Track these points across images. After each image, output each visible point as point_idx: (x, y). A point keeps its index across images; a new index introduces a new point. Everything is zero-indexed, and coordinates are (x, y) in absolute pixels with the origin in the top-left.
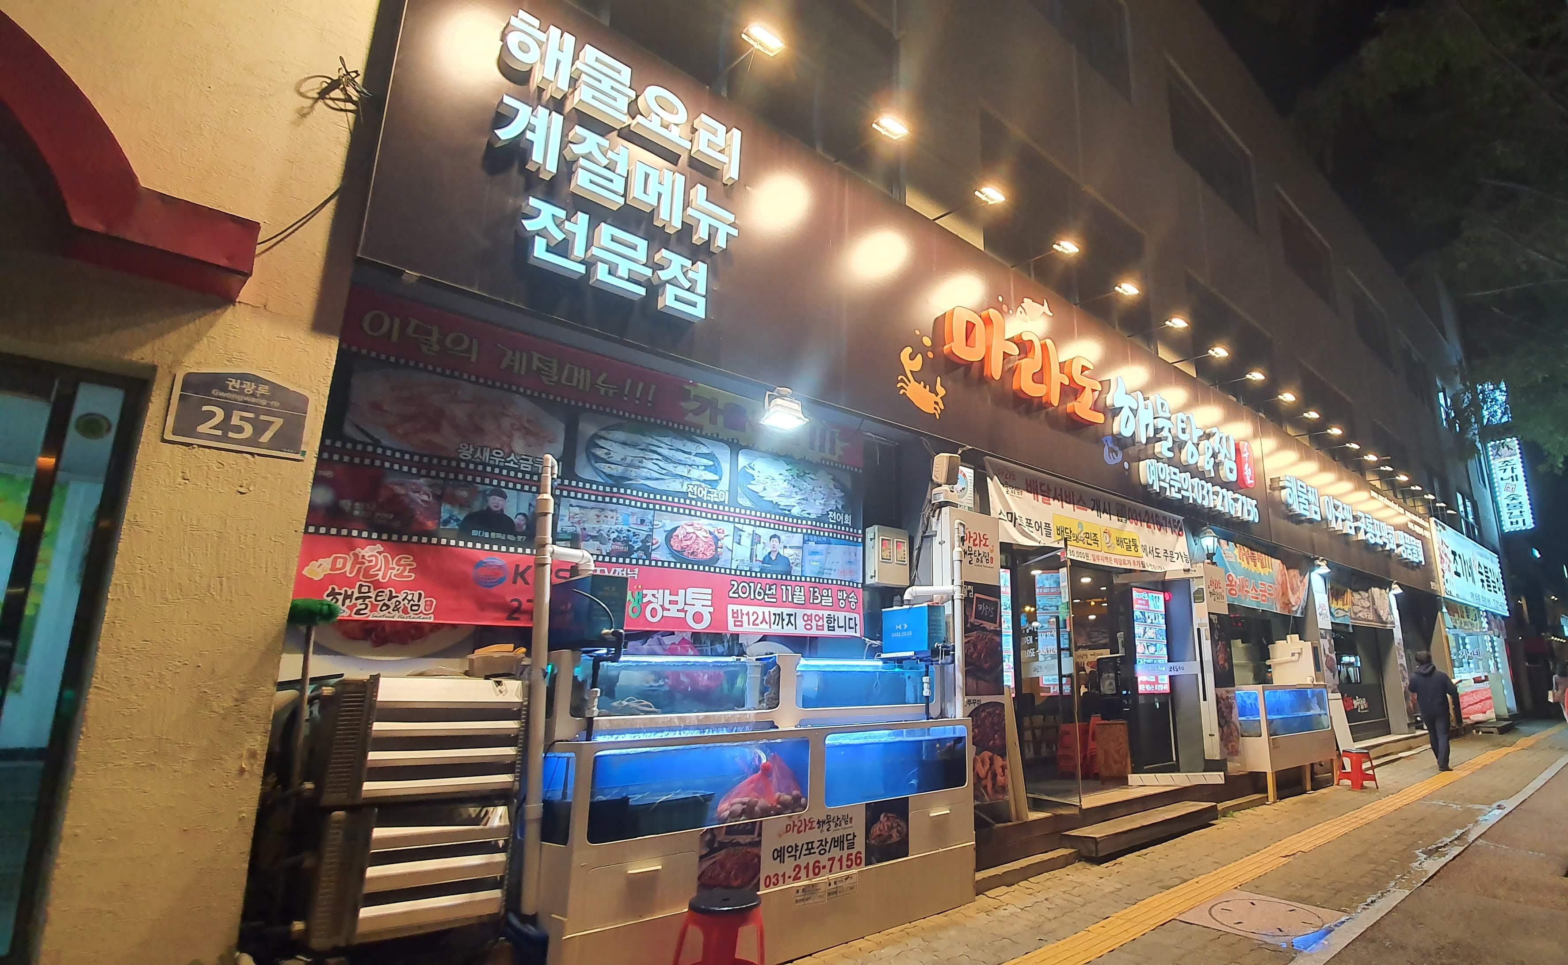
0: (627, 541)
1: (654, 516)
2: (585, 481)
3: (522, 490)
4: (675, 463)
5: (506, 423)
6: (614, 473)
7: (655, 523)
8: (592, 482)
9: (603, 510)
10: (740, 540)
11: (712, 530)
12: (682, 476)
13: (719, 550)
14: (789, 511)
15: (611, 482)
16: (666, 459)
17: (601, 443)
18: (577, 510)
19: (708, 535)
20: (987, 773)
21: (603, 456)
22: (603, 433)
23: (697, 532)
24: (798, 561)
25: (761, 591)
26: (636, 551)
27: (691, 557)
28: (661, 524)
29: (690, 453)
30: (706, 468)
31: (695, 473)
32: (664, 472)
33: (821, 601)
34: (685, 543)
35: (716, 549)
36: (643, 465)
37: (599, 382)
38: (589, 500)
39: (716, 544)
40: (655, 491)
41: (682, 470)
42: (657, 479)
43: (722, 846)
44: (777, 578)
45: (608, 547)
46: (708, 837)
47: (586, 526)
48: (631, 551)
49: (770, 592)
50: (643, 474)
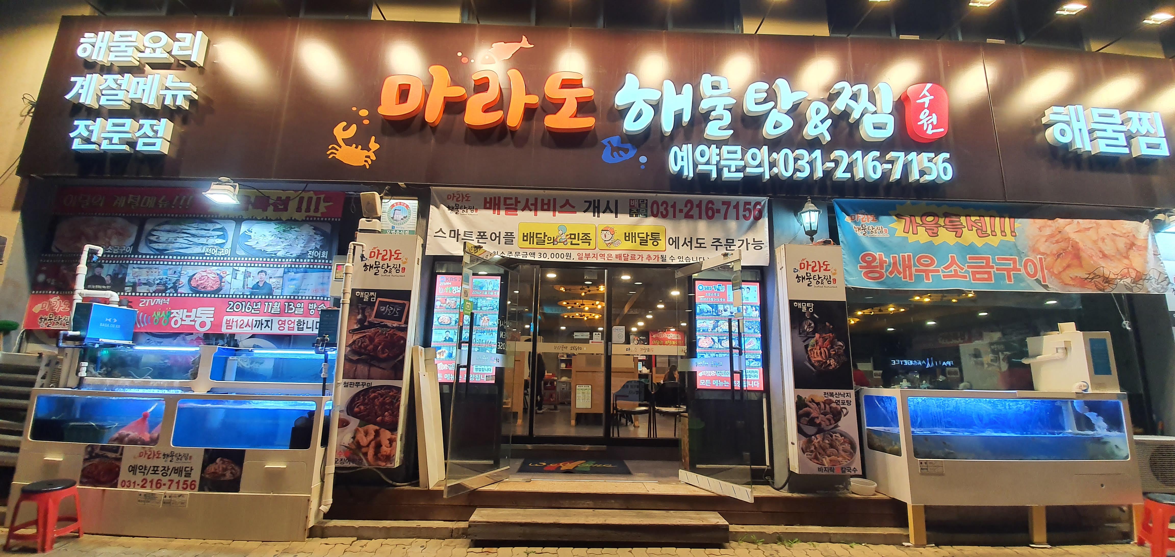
0: (165, 284)
1: (181, 269)
2: (142, 254)
3: (112, 263)
4: (199, 237)
5: (109, 232)
6: (160, 248)
7: (182, 272)
8: (146, 254)
9: (151, 268)
10: (236, 276)
11: (219, 272)
12: (202, 244)
13: (222, 284)
14: (275, 254)
15: (158, 253)
16: (193, 235)
17: (154, 233)
18: (137, 270)
19: (216, 276)
20: (370, 443)
21: (155, 240)
22: (157, 228)
23: (208, 275)
24: (279, 286)
25: (250, 307)
26: (169, 289)
27: (203, 290)
28: (185, 273)
29: (209, 230)
30: (218, 237)
31: (211, 241)
32: (192, 243)
33: (295, 311)
34: (200, 282)
35: (221, 283)
36: (177, 241)
37: (160, 201)
38: (145, 264)
39: (221, 280)
40: (185, 255)
41: (203, 240)
42: (187, 248)
43: (97, 456)
44: (261, 298)
45: (154, 288)
46: (89, 449)
47: (141, 278)
48: (166, 289)
49: (257, 307)
50: (177, 246)
